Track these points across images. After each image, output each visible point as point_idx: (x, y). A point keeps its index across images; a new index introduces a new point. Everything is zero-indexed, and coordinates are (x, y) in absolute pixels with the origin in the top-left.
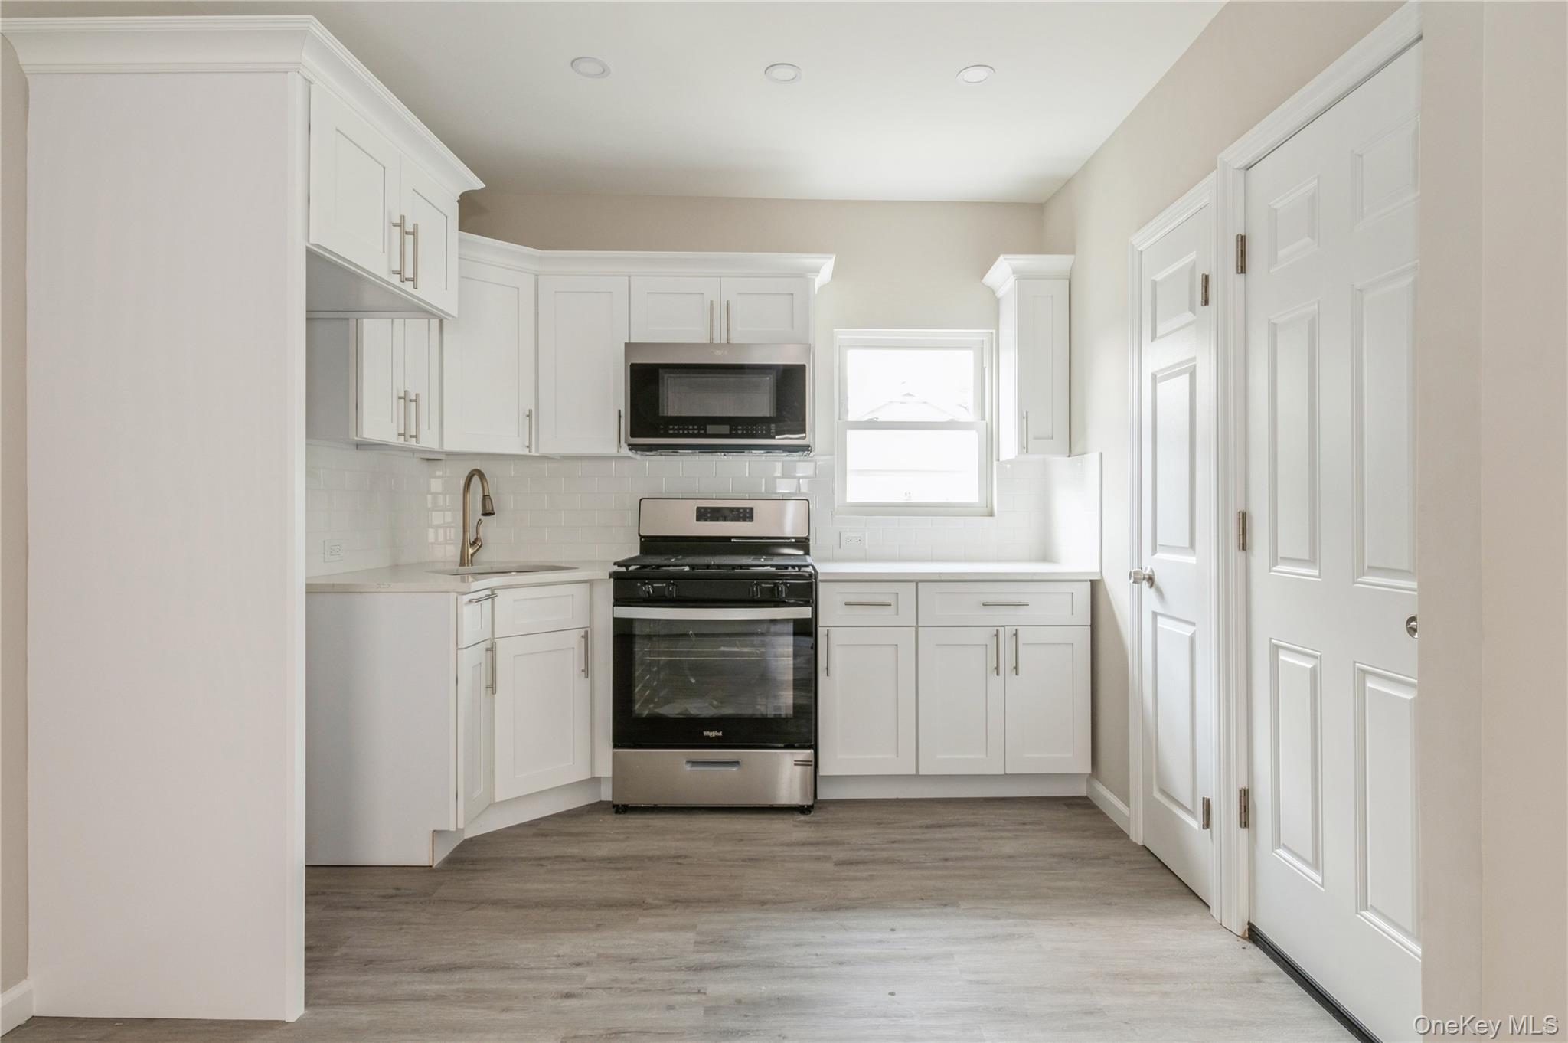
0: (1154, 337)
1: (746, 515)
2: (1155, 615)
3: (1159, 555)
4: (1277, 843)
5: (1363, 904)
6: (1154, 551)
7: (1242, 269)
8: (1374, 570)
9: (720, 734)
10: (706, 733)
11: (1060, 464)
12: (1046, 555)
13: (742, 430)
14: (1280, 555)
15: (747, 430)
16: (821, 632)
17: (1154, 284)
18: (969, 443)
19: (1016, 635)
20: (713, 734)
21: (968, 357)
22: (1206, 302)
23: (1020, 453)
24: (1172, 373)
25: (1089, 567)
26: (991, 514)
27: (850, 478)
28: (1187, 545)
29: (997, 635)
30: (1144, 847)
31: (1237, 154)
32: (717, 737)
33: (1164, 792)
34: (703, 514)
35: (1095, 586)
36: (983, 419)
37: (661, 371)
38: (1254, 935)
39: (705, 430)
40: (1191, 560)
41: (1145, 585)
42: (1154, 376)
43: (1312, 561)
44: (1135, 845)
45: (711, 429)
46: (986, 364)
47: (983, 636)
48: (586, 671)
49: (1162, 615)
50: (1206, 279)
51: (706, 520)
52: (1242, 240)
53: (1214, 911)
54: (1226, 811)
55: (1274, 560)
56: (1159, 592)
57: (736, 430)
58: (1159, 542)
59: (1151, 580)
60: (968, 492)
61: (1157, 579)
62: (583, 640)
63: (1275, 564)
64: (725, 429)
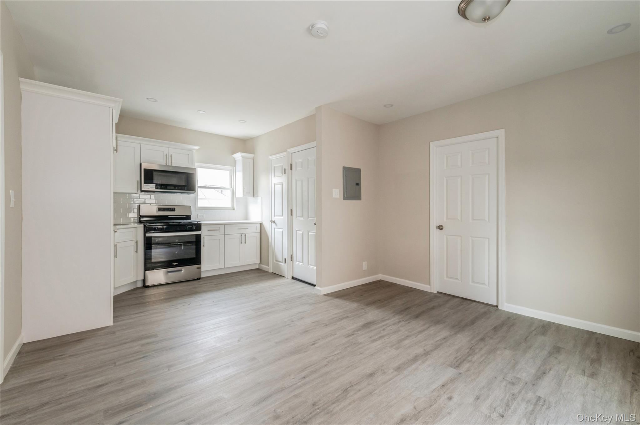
0: (274, 177)
1: (173, 210)
2: (275, 228)
3: (276, 217)
4: (297, 261)
5: (309, 264)
6: (275, 216)
7: (291, 169)
8: (310, 217)
9: (177, 264)
10: (173, 264)
11: (251, 199)
12: (246, 219)
13: (177, 188)
14: (297, 216)
15: (179, 188)
16: (202, 237)
17: (274, 167)
18: (228, 193)
19: (245, 235)
20: (175, 264)
21: (228, 173)
22: (285, 173)
23: (243, 196)
24: (278, 184)
25: (259, 220)
26: (234, 209)
27: (199, 200)
28: (281, 215)
29: (242, 236)
30: (272, 273)
31: (291, 150)
32: (176, 264)
33: (277, 261)
34: (160, 210)
35: (261, 224)
36: (231, 187)
37: (153, 171)
38: (293, 278)
39: (167, 188)
40: (282, 218)
41: (273, 223)
42: (274, 184)
43: (302, 217)
44: (271, 273)
45: (168, 187)
46: (232, 174)
47: (239, 236)
48: (137, 252)
49: (276, 228)
50: (285, 169)
51: (161, 211)
52: (291, 165)
53: (286, 277)
54: (288, 260)
55: (296, 217)
56: (276, 224)
57: (176, 188)
58: (275, 215)
59: (274, 222)
60: (229, 205)
61: (275, 222)
62: (136, 243)
63: (297, 217)
64: (173, 188)
